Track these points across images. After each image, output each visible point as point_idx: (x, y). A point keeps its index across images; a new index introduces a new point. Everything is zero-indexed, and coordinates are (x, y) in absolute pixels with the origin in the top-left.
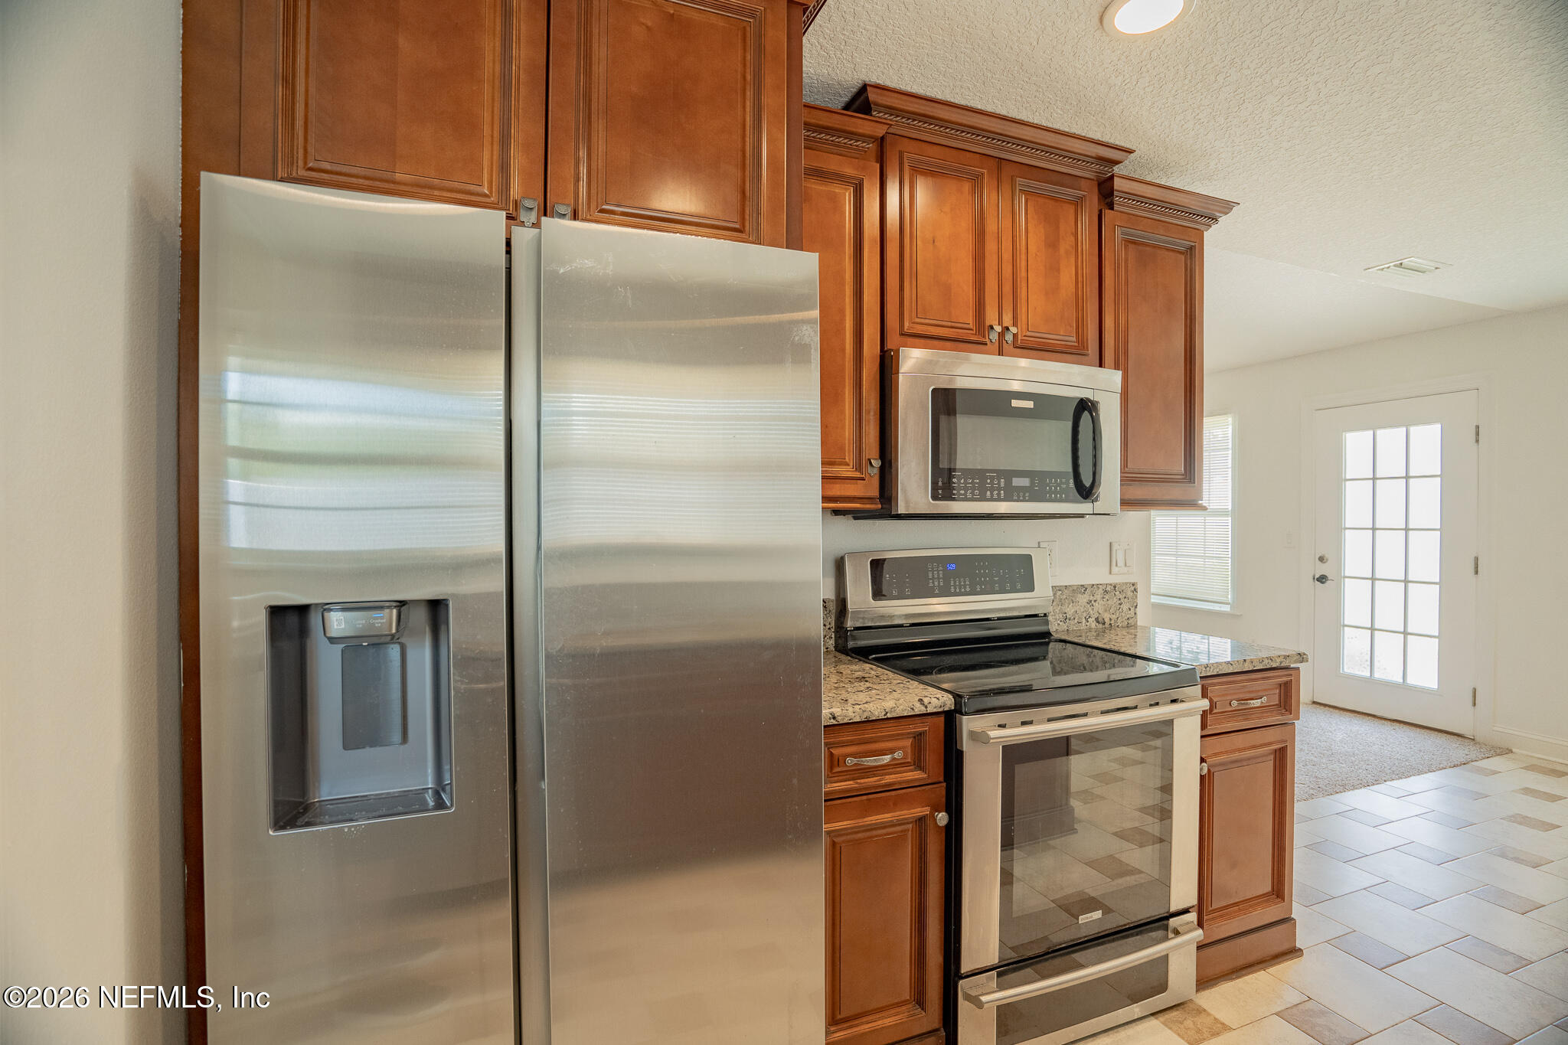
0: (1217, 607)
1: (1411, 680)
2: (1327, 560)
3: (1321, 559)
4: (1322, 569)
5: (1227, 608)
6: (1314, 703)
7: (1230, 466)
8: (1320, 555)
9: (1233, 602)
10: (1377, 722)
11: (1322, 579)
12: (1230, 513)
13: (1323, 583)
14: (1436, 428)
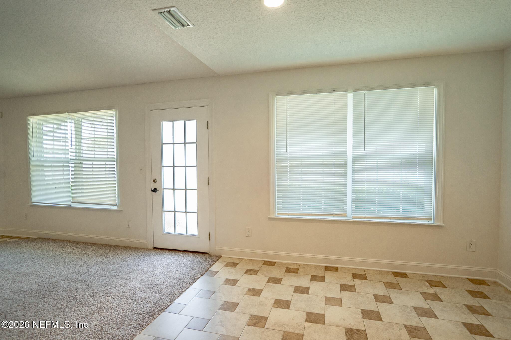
0: (112, 207)
1: (189, 233)
2: (157, 181)
3: (154, 181)
4: (155, 186)
5: (116, 208)
6: (155, 248)
7: (115, 136)
8: (154, 179)
9: (119, 204)
10: (177, 253)
11: (155, 190)
12: (115, 159)
13: (155, 192)
14: (195, 122)
